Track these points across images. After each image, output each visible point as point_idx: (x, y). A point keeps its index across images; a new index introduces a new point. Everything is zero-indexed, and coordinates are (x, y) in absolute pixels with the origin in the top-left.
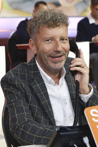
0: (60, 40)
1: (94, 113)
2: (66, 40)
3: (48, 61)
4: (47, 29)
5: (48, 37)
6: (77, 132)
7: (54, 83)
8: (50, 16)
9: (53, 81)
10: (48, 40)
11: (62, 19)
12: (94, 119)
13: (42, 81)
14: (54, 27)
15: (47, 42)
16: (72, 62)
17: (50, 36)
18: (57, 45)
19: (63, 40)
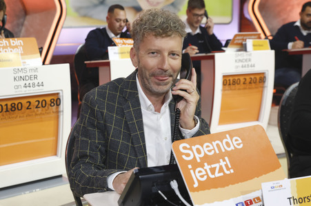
0: (169, 54)
1: (185, 148)
2: (178, 55)
3: (150, 81)
4: (154, 37)
5: (153, 48)
6: (162, 174)
7: (153, 109)
8: (159, 21)
9: (152, 107)
10: (153, 53)
11: (175, 27)
12: (184, 157)
13: (139, 104)
14: (163, 37)
15: (151, 55)
16: (177, 84)
17: (156, 48)
18: (163, 61)
19: (174, 54)
